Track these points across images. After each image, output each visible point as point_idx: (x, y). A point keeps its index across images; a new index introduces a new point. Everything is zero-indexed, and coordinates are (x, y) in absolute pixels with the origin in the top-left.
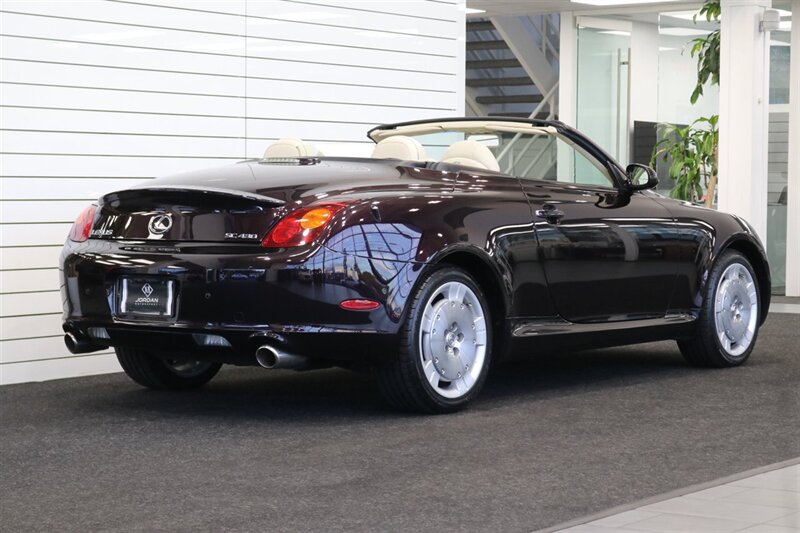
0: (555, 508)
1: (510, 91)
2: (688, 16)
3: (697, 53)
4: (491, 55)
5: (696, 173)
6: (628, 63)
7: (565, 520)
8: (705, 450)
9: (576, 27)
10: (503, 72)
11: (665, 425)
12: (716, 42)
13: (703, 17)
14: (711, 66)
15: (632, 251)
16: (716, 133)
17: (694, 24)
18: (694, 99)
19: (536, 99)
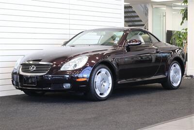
0: (144, 123)
1: (136, 23)
2: (180, 4)
4: (132, 14)
6: (165, 16)
7: (146, 126)
8: (182, 109)
9: (152, 7)
11: (173, 104)
12: (187, 10)
13: (183, 4)
14: (185, 16)
16: (187, 33)
17: (181, 6)
18: (181, 24)
19: (143, 25)
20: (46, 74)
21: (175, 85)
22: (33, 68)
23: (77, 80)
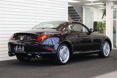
1: (76, 17)
3: (103, 12)
4: (73, 12)
6: (93, 13)
12: (105, 10)
13: (103, 6)
15: (92, 41)
16: (105, 23)
18: (102, 18)
19: (80, 18)
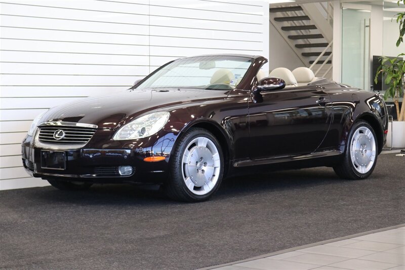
1: (313, 41)
3: (399, 20)
4: (303, 23)
5: (398, 81)
6: (369, 26)
9: (342, 8)
10: (310, 31)
13: (402, 2)
17: (398, 5)
18: (398, 44)
19: (325, 45)
20: (84, 148)
21: (362, 170)
22: (61, 134)
23: (147, 159)
